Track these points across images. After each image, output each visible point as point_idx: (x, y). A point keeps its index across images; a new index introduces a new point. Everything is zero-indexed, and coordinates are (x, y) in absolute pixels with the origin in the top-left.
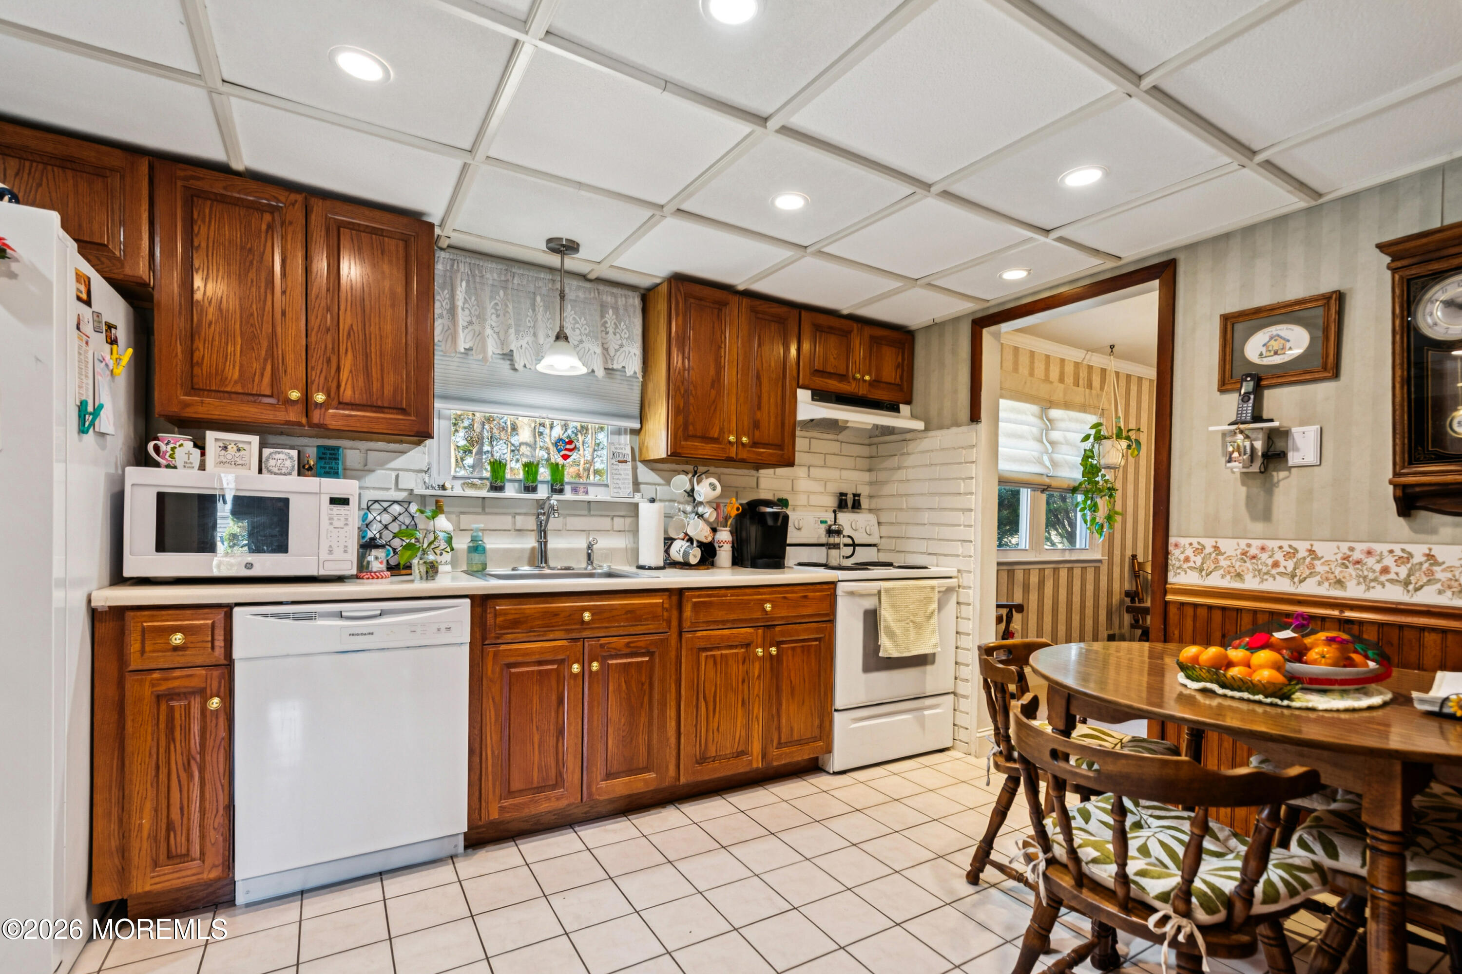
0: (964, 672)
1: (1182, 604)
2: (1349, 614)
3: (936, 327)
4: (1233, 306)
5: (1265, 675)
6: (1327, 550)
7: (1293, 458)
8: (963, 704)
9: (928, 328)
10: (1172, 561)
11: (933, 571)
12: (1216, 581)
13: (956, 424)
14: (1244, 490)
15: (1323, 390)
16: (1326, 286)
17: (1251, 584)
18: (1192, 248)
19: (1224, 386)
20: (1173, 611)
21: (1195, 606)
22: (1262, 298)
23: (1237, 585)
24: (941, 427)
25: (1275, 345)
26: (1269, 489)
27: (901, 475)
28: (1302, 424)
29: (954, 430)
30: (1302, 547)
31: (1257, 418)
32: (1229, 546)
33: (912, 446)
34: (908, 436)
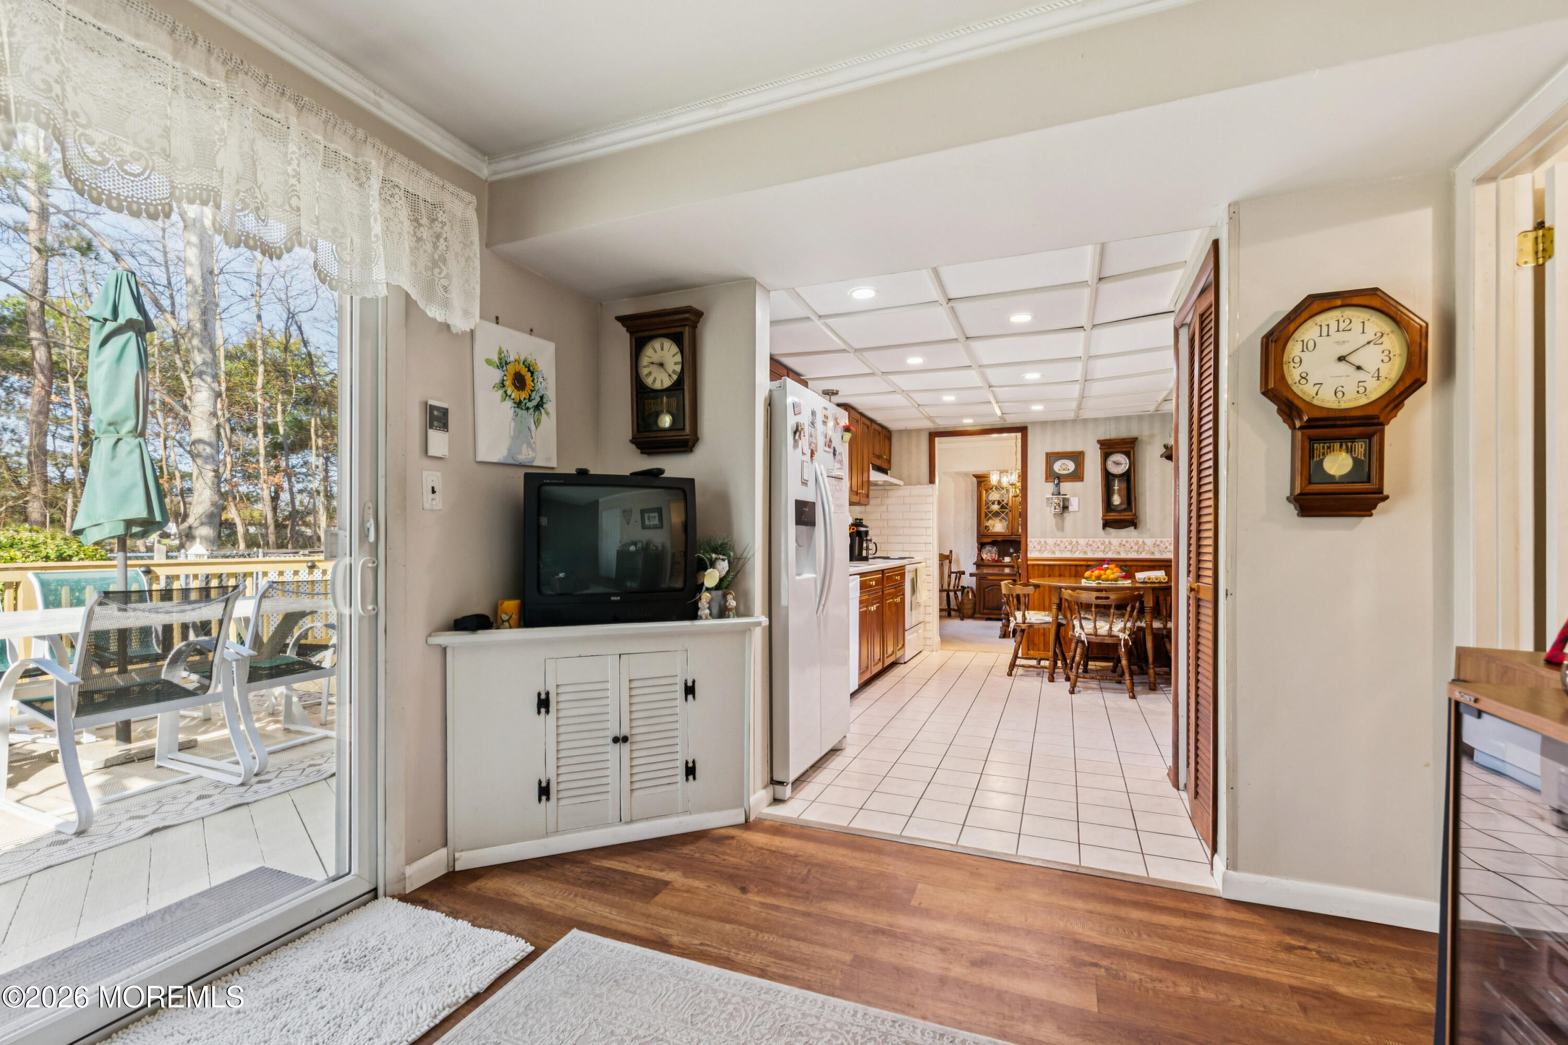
0: (929, 610)
1: (1034, 565)
2: (1090, 563)
3: (908, 432)
4: (1050, 450)
5: (1112, 576)
6: (1082, 542)
7: (1071, 508)
8: (929, 627)
9: (900, 431)
10: (1029, 548)
11: (917, 559)
12: (1046, 555)
13: (919, 483)
14: (1054, 520)
15: (1078, 484)
16: (1079, 448)
17: (1058, 555)
18: (1034, 423)
19: (1047, 480)
20: (1030, 567)
21: (1038, 565)
22: (1059, 449)
23: (1053, 556)
24: (910, 484)
25: (1064, 467)
26: (1063, 520)
27: (884, 508)
28: (1074, 496)
29: (918, 486)
30: (1074, 540)
31: (1059, 494)
32: (1051, 541)
33: (890, 493)
34: (888, 488)
